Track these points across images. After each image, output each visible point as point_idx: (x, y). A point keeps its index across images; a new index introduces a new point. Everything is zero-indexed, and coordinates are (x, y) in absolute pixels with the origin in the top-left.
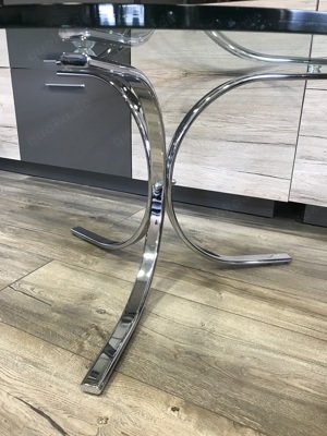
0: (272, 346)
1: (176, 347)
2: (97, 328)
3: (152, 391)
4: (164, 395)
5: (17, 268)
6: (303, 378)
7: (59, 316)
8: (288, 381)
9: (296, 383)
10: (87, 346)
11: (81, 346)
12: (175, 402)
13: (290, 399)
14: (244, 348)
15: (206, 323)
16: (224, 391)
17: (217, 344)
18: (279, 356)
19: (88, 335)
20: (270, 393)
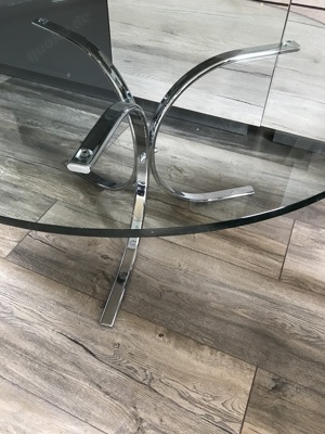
0: (228, 282)
1: (161, 287)
2: (103, 273)
3: (145, 323)
4: (154, 326)
5: (29, 212)
6: (245, 307)
7: (73, 263)
8: (234, 311)
9: (239, 312)
10: (98, 289)
11: (94, 289)
12: (161, 330)
13: (234, 324)
14: (208, 285)
15: (182, 264)
16: (193, 320)
17: (189, 281)
18: (231, 291)
19: (98, 279)
20: (222, 320)
